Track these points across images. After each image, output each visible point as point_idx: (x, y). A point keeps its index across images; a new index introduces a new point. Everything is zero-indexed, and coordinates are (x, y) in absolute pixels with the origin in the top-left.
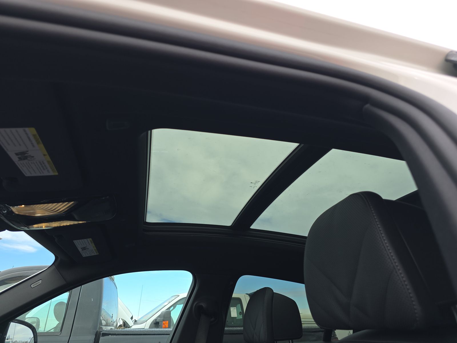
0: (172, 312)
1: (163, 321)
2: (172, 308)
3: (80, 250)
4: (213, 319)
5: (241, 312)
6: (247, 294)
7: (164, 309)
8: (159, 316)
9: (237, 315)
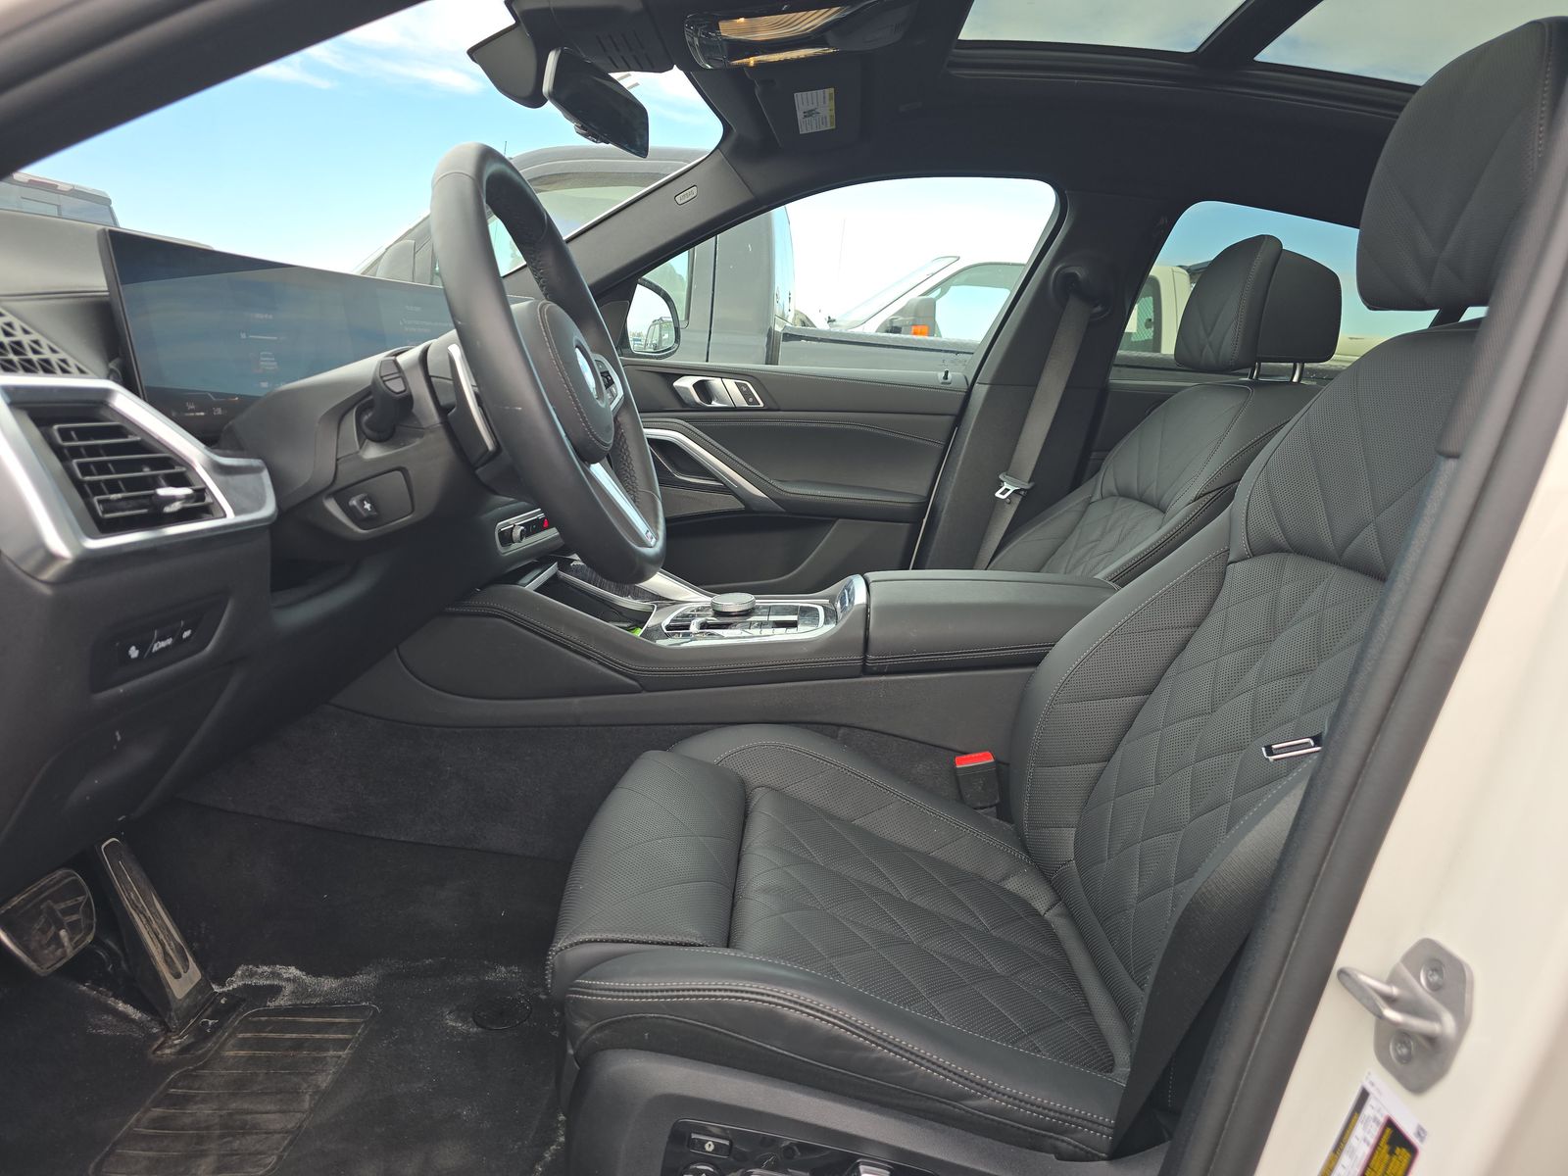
0: (938, 303)
1: (913, 325)
2: (938, 291)
3: (800, 115)
4: (1099, 309)
5: (1150, 320)
6: (1181, 266)
7: (915, 295)
8: (901, 312)
9: (1138, 326)
